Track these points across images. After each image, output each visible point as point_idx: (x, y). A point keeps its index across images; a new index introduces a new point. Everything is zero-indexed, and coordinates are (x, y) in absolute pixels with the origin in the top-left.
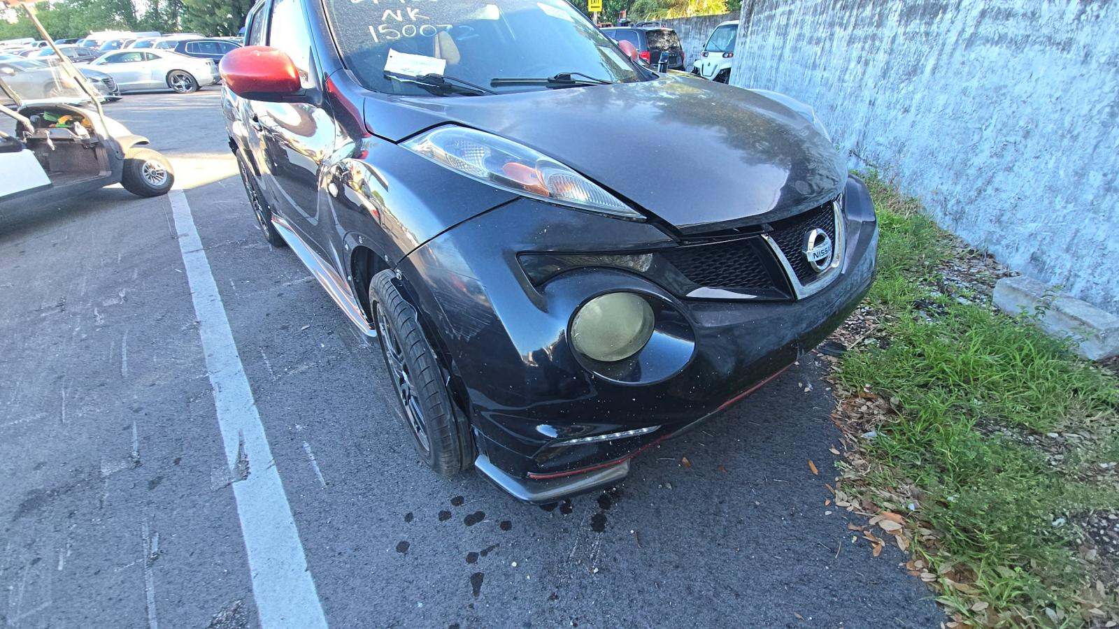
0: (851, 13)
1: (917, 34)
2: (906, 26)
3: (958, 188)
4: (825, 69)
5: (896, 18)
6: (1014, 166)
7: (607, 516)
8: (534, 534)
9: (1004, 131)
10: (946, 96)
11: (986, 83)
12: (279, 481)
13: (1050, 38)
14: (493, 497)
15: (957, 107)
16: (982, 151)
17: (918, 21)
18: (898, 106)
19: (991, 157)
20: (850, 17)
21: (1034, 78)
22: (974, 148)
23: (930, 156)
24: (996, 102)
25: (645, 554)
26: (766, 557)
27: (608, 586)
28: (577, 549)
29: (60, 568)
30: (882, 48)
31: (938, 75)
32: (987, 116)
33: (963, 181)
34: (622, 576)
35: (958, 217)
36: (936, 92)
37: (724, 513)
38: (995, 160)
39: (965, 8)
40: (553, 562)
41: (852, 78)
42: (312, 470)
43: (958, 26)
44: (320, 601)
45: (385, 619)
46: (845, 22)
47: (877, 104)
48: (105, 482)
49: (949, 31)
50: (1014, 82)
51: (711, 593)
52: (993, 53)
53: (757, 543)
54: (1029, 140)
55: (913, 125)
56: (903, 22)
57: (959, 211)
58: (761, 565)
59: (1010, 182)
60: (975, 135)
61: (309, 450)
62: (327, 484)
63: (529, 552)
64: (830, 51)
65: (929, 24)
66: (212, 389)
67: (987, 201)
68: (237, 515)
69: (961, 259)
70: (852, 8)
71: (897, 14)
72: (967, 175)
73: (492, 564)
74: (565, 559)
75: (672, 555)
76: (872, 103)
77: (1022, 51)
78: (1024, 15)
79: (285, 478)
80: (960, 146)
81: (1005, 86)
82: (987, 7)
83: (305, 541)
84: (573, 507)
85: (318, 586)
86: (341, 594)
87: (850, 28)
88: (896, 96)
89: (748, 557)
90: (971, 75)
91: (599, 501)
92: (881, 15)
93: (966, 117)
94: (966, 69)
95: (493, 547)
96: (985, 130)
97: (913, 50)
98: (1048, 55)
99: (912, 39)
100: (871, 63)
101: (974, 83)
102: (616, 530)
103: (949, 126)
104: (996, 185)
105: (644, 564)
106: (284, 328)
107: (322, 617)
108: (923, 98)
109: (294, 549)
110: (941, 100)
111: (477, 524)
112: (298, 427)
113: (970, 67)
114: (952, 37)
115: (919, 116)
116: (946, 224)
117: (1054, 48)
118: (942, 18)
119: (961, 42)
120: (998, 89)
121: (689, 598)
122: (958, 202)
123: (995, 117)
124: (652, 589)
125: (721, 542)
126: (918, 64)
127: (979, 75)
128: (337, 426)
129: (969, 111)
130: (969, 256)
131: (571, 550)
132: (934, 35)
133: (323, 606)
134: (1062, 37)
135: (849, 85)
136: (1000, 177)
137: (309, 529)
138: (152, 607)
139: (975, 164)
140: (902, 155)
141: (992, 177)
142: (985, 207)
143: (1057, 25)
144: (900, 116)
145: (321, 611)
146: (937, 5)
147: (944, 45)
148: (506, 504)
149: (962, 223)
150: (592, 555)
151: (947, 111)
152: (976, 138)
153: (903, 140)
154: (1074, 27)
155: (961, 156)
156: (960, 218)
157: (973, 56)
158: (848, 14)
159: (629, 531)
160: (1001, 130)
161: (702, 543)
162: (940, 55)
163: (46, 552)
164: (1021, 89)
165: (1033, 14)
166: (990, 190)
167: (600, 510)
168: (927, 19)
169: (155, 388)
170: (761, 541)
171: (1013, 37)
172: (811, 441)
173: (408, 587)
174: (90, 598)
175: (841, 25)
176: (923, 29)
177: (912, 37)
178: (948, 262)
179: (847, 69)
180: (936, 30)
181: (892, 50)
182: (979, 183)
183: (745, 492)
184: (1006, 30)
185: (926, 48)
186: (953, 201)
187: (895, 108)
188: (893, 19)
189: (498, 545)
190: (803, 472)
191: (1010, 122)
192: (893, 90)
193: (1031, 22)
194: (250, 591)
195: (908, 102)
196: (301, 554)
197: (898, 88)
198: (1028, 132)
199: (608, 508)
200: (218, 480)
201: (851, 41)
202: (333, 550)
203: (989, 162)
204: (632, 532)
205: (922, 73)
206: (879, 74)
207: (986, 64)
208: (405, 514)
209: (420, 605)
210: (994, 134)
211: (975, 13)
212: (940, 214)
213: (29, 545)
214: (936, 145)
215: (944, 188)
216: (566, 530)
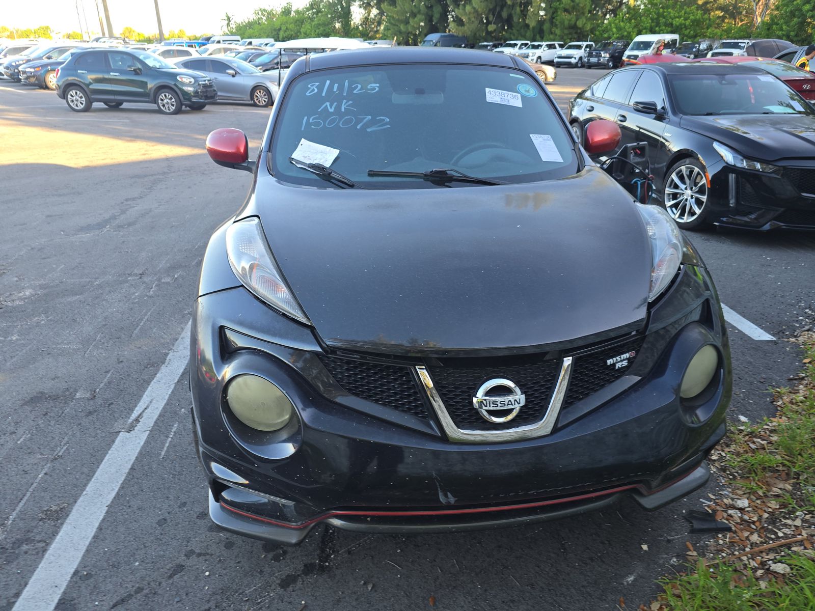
7: (300, 580)
8: (240, 562)
12: (142, 443)
29: (19, 442)
40: (232, 588)
42: (163, 444)
44: (97, 528)
45: (114, 559)
48: (72, 402)
61: (174, 429)
62: (163, 458)
63: (225, 572)
66: (164, 363)
68: (107, 453)
73: (196, 565)
74: (241, 591)
79: (147, 442)
83: (122, 488)
84: (283, 559)
85: (104, 519)
86: (108, 532)
91: (305, 566)
95: (208, 554)
102: (294, 594)
107: (90, 539)
109: (113, 489)
112: (183, 410)
131: (250, 588)
133: (96, 532)
137: (129, 482)
138: (35, 485)
145: (92, 534)
159: (302, 601)
163: (21, 430)
167: (299, 573)
169: (140, 350)
173: (141, 549)
174: (17, 465)
189: (212, 555)
194: (76, 502)
196: (113, 494)
199: (306, 575)
200: (117, 426)
202: (128, 503)
204: (303, 603)
208: (183, 501)
209: (137, 564)
213: (17, 423)
216: (261, 572)
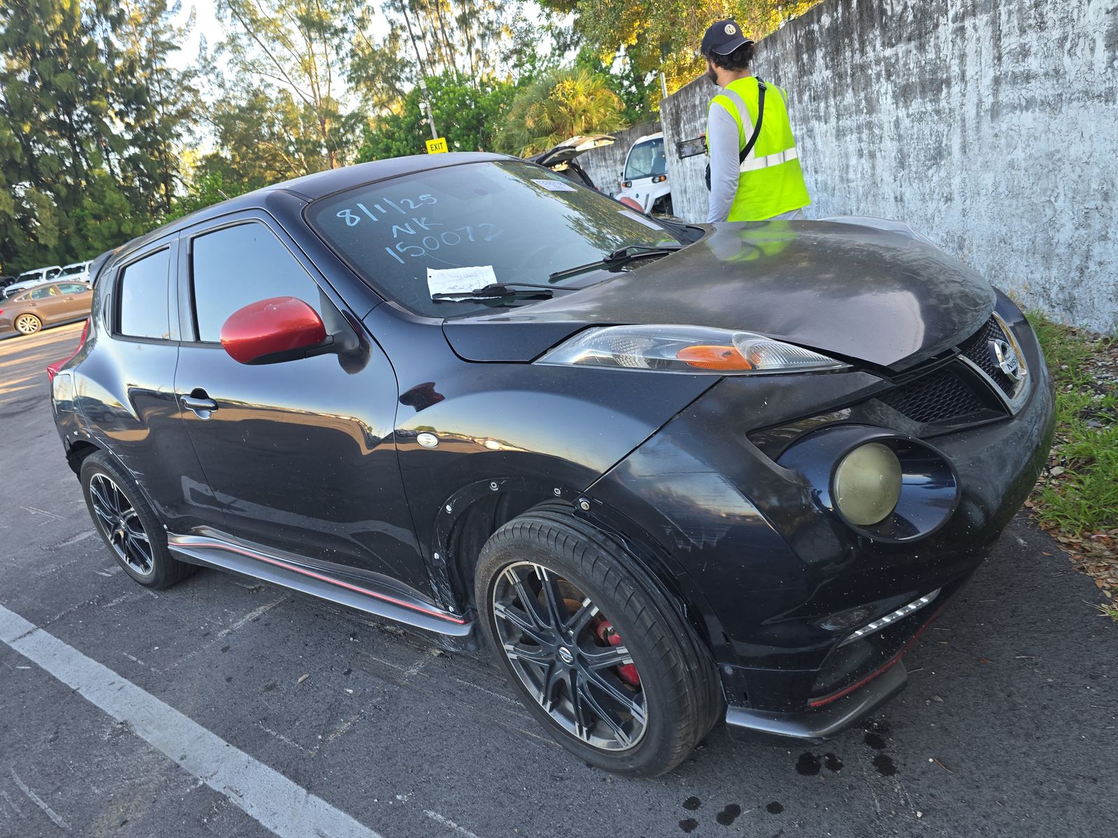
0: (827, 103)
1: (925, 113)
2: (907, 108)
3: (1054, 272)
4: (816, 172)
5: (890, 100)
6: (1107, 233)
7: (889, 755)
8: (818, 806)
9: (1078, 198)
10: (992, 175)
11: (1033, 151)
13: (1086, 93)
14: (733, 784)
15: (1011, 184)
16: (1063, 225)
17: (920, 100)
18: (935, 196)
19: (1077, 229)
20: (827, 107)
21: (1086, 136)
22: (1052, 223)
23: (1002, 245)
24: (1054, 169)
25: (963, 777)
26: (1098, 732)
27: (946, 825)
28: (879, 802)
30: (886, 134)
31: (971, 154)
32: (1050, 186)
33: (1056, 263)
34: (953, 809)
35: (1070, 306)
36: (978, 172)
37: (1020, 704)
38: (1082, 231)
39: (972, 78)
40: (862, 824)
41: (859, 176)
43: (972, 98)
46: (822, 114)
47: (905, 199)
49: (963, 104)
50: (1066, 144)
51: (1064, 789)
52: (1027, 118)
53: (1078, 721)
54: (1111, 202)
55: (964, 213)
56: (901, 104)
57: (1068, 298)
58: (1099, 741)
59: (1112, 251)
60: (1047, 210)
61: (440, 818)
63: (826, 825)
64: (816, 150)
65: (936, 100)
66: (225, 798)
67: (1095, 279)
69: (1099, 351)
70: (826, 98)
71: (889, 97)
72: (1058, 255)
74: (873, 816)
75: (994, 768)
76: (899, 199)
77: (1060, 111)
78: (1046, 74)
80: (1034, 225)
81: (1058, 151)
82: (999, 73)
87: (833, 120)
88: (927, 186)
89: (1079, 739)
90: (1011, 147)
92: (868, 100)
93: (1028, 192)
94: (1003, 141)
96: (1056, 201)
97: (927, 132)
98: (1092, 110)
99: (920, 120)
100: (878, 154)
101: (1019, 155)
102: (909, 765)
103: (1010, 206)
104: (1097, 259)
105: (968, 788)
106: (269, 688)
108: (964, 181)
110: (988, 179)
111: (737, 820)
112: (399, 797)
113: (1006, 138)
114: (970, 111)
115: (968, 202)
116: (1058, 317)
117: (1096, 101)
118: (948, 93)
119: (982, 114)
120: (1050, 155)
121: (1044, 803)
122: (1062, 288)
123: (1061, 186)
124: (995, 809)
125: (1038, 735)
126: (940, 146)
127: (1020, 146)
128: (456, 778)
129: (1027, 185)
130: (1107, 347)
131: (874, 806)
132: (947, 111)
134: (1101, 88)
135: (859, 184)
136: (1097, 249)
139: (1061, 241)
140: (966, 251)
141: (1088, 251)
142: (1096, 286)
143: (1089, 77)
144: (943, 207)
146: (936, 80)
147: (963, 120)
148: (757, 786)
149: (1078, 312)
150: (902, 802)
151: (1000, 190)
152: (1049, 212)
153: (959, 233)
154: (1109, 75)
155: (1040, 236)
156: (1072, 307)
157: (1004, 127)
158: (822, 105)
159: (928, 761)
160: (1074, 198)
161: (1018, 744)
162: (964, 131)
164: (1077, 150)
165: (1057, 71)
166: (1092, 266)
167: (876, 752)
168: (930, 95)
169: (131, 825)
170: (1080, 717)
171: (1043, 98)
172: (1063, 599)
175: (818, 118)
176: (929, 107)
177: (920, 117)
178: (1087, 360)
179: (848, 167)
180: (947, 106)
181: (900, 136)
182: (1077, 261)
183: (1029, 675)
184: (1030, 94)
185: (942, 127)
186: (1055, 289)
187: (932, 199)
188: (887, 102)
189: (782, 832)
190: (1077, 634)
191: (1080, 187)
192: (921, 180)
193: (1058, 81)
195: (947, 190)
197: (926, 176)
198: (1106, 194)
199: (884, 746)
201: (840, 134)
203: (1076, 235)
204: (931, 760)
205: (950, 154)
206: (894, 164)
207: (1024, 132)
210: (1068, 204)
211: (987, 81)
212: (1046, 308)
214: (1004, 230)
215: (1037, 276)
216: (851, 787)
